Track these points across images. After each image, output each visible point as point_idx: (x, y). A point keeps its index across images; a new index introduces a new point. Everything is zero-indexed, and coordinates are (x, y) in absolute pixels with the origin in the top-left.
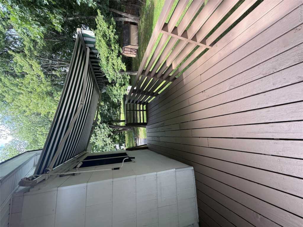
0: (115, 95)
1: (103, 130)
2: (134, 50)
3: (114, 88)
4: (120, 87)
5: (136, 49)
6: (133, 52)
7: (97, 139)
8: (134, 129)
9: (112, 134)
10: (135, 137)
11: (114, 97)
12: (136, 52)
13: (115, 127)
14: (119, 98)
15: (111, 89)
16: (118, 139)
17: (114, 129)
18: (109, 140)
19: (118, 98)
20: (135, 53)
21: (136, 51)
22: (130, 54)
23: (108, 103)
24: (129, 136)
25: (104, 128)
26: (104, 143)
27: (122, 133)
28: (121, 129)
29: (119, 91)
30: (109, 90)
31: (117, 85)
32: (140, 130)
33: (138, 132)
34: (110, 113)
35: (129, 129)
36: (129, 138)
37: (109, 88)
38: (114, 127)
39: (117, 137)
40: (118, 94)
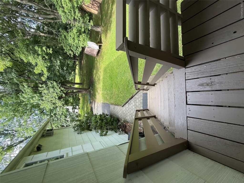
0: (70, 46)
1: (51, 90)
2: (97, 3)
3: (69, 35)
4: (78, 34)
5: (99, 3)
6: (95, 7)
7: (42, 100)
8: (90, 92)
9: (64, 95)
10: (91, 100)
11: (69, 48)
12: (98, 7)
13: (69, 88)
14: (76, 51)
15: (65, 36)
16: (71, 101)
17: (68, 91)
18: (59, 103)
19: (74, 51)
20: (97, 9)
21: (99, 5)
22: (91, 8)
23: (60, 57)
24: (84, 98)
25: (53, 87)
26: (53, 106)
27: (76, 95)
28: (76, 91)
29: (76, 41)
30: (63, 36)
31: (75, 30)
32: (97, 94)
33: (95, 95)
34: (63, 69)
35: (84, 92)
36: (83, 101)
37: (63, 34)
38: (67, 88)
39: (71, 100)
40: (75, 45)
